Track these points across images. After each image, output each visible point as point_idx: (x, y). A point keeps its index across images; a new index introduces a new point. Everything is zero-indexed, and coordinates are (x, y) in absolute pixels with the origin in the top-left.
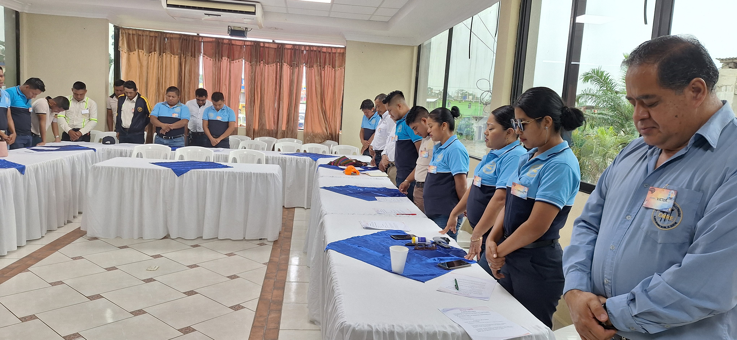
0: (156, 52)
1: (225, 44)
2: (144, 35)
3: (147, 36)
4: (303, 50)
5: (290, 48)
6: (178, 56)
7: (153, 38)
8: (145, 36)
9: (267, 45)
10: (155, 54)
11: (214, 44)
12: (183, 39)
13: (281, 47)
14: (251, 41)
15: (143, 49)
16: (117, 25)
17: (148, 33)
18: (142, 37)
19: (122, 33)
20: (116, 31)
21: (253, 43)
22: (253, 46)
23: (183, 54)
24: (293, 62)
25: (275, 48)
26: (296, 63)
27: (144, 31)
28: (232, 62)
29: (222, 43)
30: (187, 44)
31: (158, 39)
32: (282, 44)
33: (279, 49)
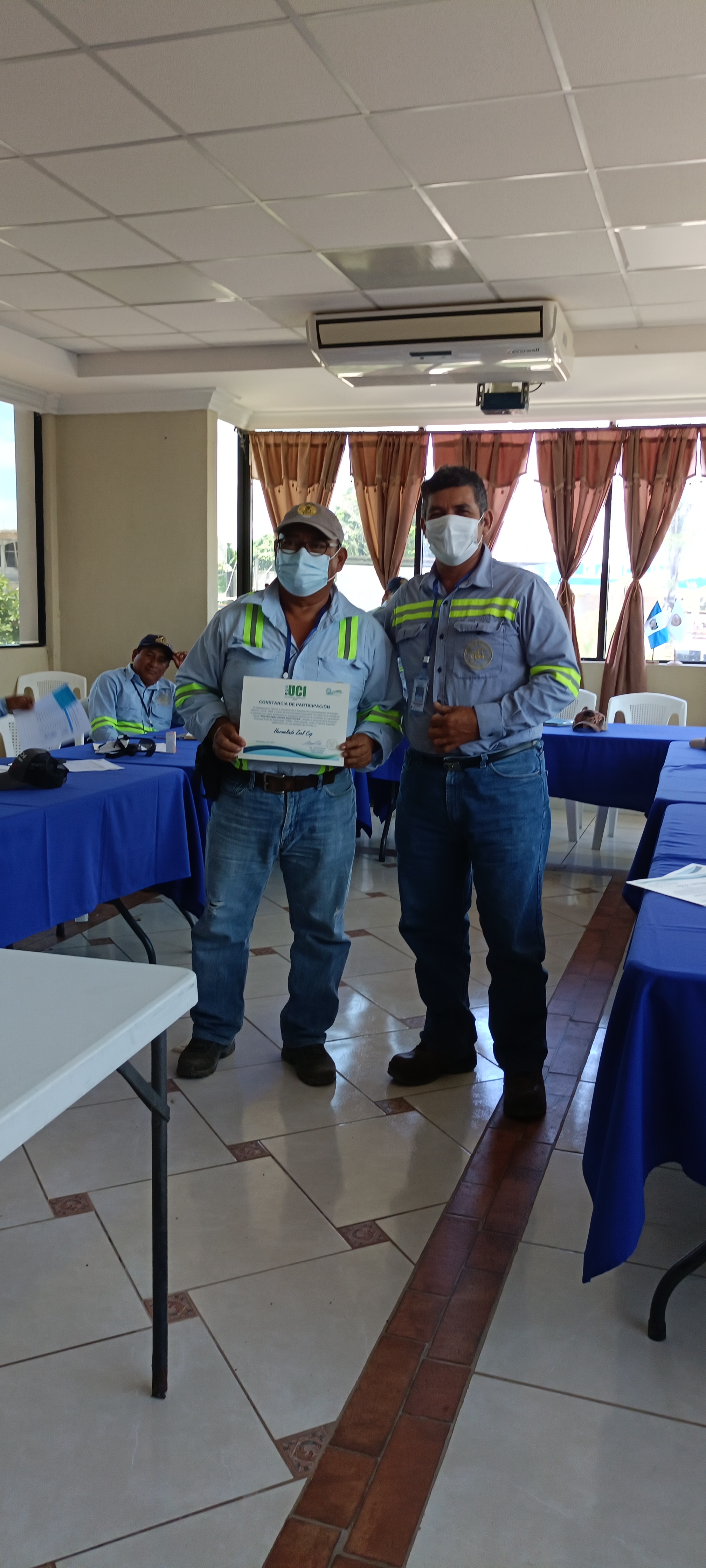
1: (485, 445)
2: (299, 445)
3: (304, 445)
5: (657, 436)
9: (591, 437)
11: (458, 448)
12: (386, 444)
13: (628, 438)
14: (551, 431)
15: (296, 479)
16: (243, 427)
17: (307, 439)
18: (294, 449)
19: (255, 446)
20: (242, 442)
21: (556, 435)
22: (556, 442)
23: (386, 481)
24: (658, 476)
25: (615, 443)
26: (666, 476)
27: (298, 434)
28: (498, 491)
29: (477, 444)
30: (394, 455)
31: (328, 450)
32: (634, 430)
33: (626, 442)
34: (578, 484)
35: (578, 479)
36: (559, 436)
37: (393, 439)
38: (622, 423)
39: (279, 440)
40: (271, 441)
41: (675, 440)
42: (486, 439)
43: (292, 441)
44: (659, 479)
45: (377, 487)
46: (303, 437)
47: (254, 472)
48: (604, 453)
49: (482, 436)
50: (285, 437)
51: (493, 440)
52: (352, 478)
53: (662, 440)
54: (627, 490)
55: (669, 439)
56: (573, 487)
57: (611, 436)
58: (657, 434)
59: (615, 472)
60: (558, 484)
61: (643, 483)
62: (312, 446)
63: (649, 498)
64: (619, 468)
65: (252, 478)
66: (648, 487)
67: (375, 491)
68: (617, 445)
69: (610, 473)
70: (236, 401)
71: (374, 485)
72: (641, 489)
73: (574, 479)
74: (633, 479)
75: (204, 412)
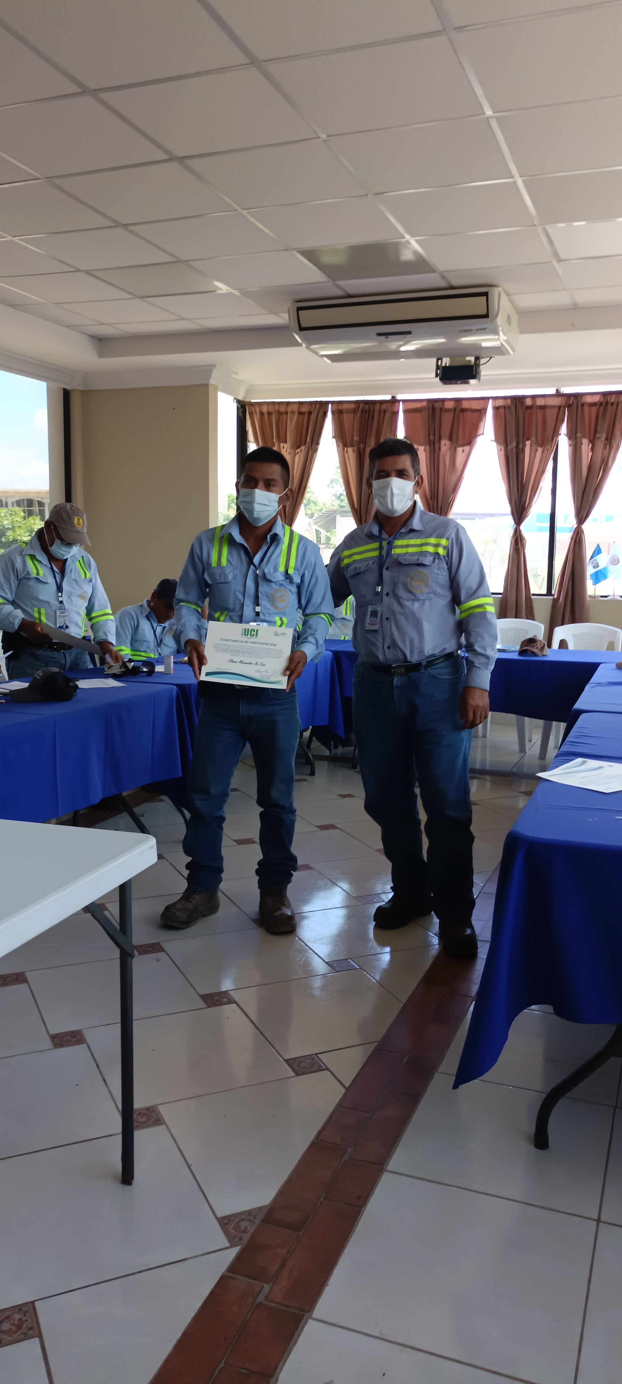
1: (448, 410)
2: (289, 413)
3: (293, 412)
7: (304, 419)
9: (540, 402)
11: (425, 413)
12: (362, 411)
13: (573, 402)
14: (505, 398)
15: (286, 442)
16: (240, 398)
17: (295, 408)
18: (284, 416)
19: (251, 414)
20: (240, 411)
21: (509, 401)
22: (509, 407)
23: (362, 443)
24: (597, 435)
25: (560, 407)
26: (604, 435)
27: (288, 403)
28: (460, 450)
29: (441, 410)
30: (370, 420)
31: (313, 417)
32: (577, 396)
33: (569, 406)
34: (528, 443)
35: (528, 439)
36: (512, 402)
37: (369, 406)
38: (566, 390)
39: (271, 409)
40: (265, 409)
41: (612, 404)
42: (449, 405)
43: (282, 409)
44: (599, 438)
45: (355, 447)
46: (292, 405)
47: (251, 436)
48: (551, 415)
49: (446, 403)
50: (277, 406)
51: (454, 406)
52: (334, 440)
53: (601, 404)
54: (571, 447)
55: (607, 403)
56: (524, 445)
57: (557, 402)
58: (596, 399)
59: (560, 433)
60: (511, 443)
61: (585, 442)
62: (300, 413)
63: (590, 454)
64: (564, 429)
65: (249, 441)
66: (589, 445)
67: (354, 451)
68: (562, 409)
69: (556, 433)
70: (234, 376)
71: (352, 446)
72: (583, 446)
73: (525, 439)
74: (576, 438)
75: (206, 385)
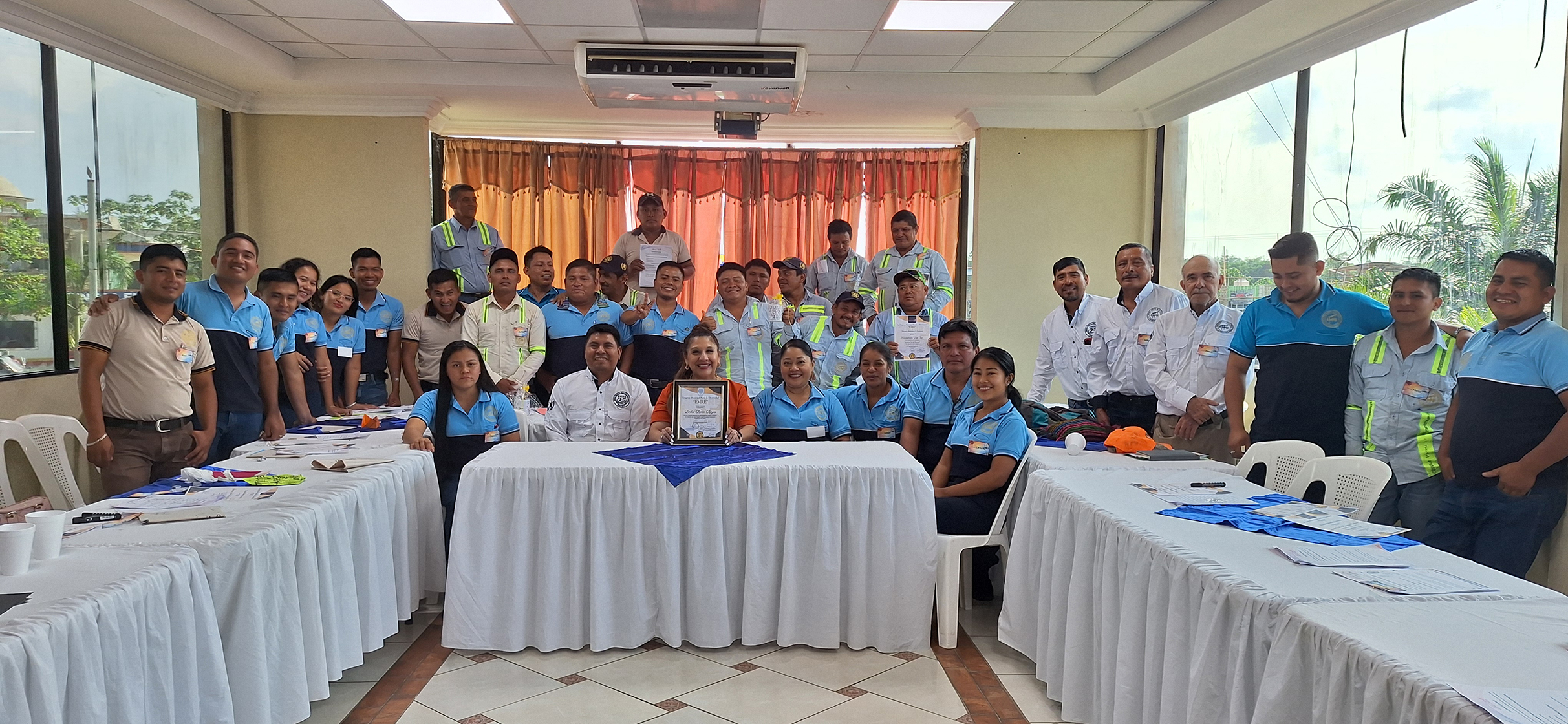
0: (527, 190)
1: (681, 159)
2: (499, 152)
3: (506, 153)
4: (859, 161)
5: (831, 158)
6: (577, 195)
7: (519, 159)
8: (501, 153)
9: (776, 156)
10: (525, 192)
11: (657, 161)
12: (587, 156)
13: (806, 158)
14: (741, 150)
15: (497, 184)
16: (439, 133)
17: (508, 147)
18: (494, 155)
19: (451, 151)
20: (438, 147)
21: (744, 154)
22: (745, 159)
25: (792, 162)
29: (674, 158)
33: (805, 162)
35: (766, 193)
36: (747, 154)
37: (594, 151)
38: (796, 146)
39: (478, 147)
40: (469, 147)
41: (846, 161)
43: (490, 148)
46: (503, 144)
49: (679, 152)
50: (483, 144)
51: (689, 156)
53: (835, 161)
55: (841, 160)
58: (831, 155)
